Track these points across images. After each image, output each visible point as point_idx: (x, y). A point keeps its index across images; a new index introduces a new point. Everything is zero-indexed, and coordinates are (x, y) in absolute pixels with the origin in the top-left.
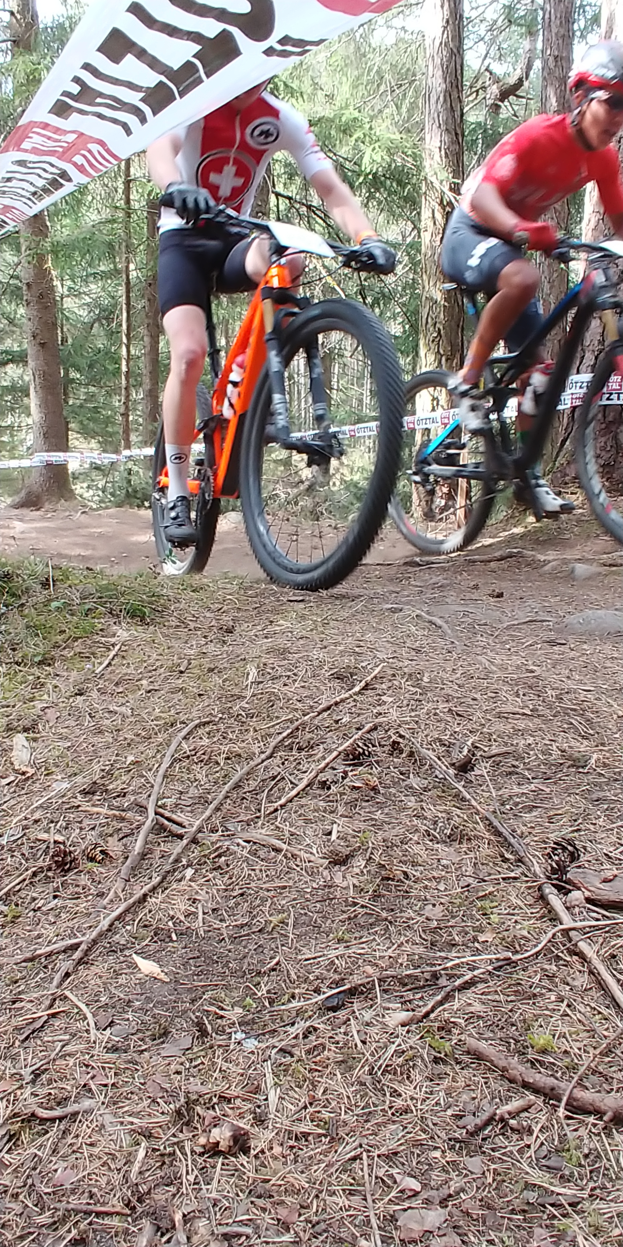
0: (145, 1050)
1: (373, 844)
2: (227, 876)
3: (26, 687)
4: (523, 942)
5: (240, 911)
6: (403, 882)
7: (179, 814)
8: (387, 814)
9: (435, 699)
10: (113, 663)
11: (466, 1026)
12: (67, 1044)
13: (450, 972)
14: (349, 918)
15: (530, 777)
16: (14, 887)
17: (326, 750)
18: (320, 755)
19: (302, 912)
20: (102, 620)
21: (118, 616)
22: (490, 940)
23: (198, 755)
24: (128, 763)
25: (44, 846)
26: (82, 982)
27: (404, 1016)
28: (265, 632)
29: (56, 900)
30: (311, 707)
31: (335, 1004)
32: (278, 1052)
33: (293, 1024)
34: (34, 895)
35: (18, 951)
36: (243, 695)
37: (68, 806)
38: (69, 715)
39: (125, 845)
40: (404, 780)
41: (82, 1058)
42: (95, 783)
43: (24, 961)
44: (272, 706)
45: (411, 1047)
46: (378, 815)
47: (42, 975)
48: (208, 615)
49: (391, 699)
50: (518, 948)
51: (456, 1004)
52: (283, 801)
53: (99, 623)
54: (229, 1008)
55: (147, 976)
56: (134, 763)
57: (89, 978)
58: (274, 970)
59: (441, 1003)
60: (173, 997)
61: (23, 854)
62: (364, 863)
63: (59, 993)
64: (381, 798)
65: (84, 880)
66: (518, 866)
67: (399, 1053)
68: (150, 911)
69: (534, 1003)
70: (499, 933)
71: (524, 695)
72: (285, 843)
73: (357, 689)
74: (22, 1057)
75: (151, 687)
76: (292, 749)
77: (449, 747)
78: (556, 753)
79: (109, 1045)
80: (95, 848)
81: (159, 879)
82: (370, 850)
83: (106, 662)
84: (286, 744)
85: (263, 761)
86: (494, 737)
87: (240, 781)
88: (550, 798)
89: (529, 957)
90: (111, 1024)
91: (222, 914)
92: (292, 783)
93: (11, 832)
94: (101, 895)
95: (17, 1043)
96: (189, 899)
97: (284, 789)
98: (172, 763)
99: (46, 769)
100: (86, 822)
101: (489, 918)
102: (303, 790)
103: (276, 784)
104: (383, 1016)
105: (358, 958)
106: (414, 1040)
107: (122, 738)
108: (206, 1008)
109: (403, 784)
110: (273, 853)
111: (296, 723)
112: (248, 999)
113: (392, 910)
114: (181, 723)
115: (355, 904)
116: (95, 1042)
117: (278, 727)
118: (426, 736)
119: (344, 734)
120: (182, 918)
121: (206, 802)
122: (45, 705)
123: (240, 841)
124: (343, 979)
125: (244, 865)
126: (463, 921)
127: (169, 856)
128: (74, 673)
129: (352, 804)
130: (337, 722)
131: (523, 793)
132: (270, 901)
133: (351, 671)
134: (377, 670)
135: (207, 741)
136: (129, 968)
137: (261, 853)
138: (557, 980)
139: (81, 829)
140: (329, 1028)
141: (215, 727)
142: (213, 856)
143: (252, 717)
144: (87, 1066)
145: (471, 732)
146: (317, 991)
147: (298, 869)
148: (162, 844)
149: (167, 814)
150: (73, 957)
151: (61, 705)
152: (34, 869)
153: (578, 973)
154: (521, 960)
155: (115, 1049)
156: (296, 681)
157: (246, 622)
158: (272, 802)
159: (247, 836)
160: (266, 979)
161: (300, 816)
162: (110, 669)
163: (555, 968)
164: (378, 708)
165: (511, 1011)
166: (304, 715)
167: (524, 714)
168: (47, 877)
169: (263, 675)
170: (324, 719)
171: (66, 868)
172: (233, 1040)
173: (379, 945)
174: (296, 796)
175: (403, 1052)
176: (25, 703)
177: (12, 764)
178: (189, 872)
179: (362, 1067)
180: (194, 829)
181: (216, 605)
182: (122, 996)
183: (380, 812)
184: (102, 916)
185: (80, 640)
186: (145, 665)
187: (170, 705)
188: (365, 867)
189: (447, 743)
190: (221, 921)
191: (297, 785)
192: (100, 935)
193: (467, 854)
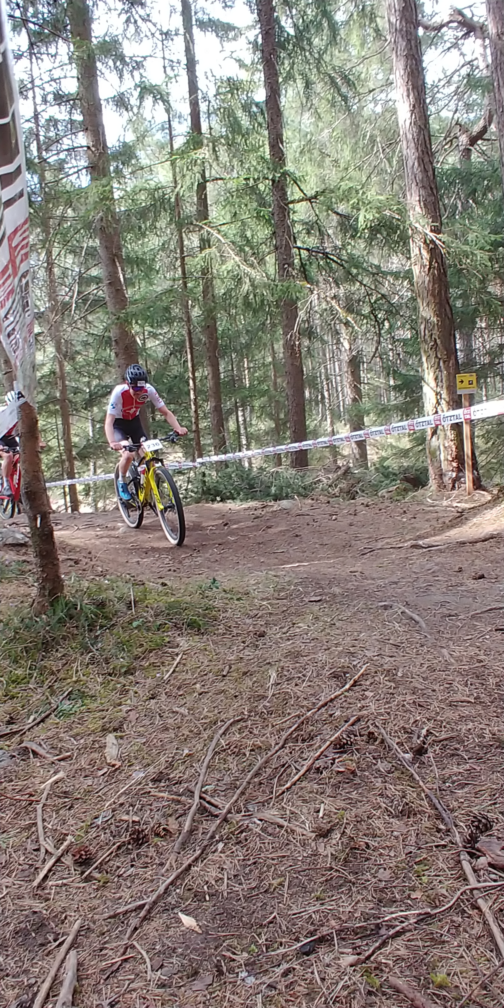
0: (182, 986)
1: (347, 819)
2: (245, 849)
3: (116, 693)
4: (442, 898)
5: (252, 876)
6: (365, 851)
7: (216, 798)
8: (360, 794)
9: (404, 692)
10: (177, 669)
11: (394, 966)
12: (133, 982)
13: (389, 923)
14: (326, 880)
15: (466, 757)
16: (105, 858)
17: (322, 739)
18: (318, 745)
19: (295, 876)
20: (170, 633)
21: (181, 629)
22: (419, 897)
23: (232, 748)
24: (184, 755)
25: (125, 826)
26: (145, 935)
27: (352, 958)
28: (288, 634)
29: (132, 869)
30: (314, 703)
31: (307, 950)
32: (267, 987)
33: (279, 965)
34: (118, 864)
35: (106, 910)
36: (266, 695)
37: (142, 792)
38: (145, 716)
39: (180, 823)
40: (375, 764)
41: (141, 993)
42: (161, 773)
43: (110, 917)
44: (287, 703)
45: (355, 983)
46: (354, 795)
47: (120, 929)
48: (248, 621)
49: (372, 694)
50: (438, 904)
51: (388, 949)
52: (288, 785)
53: (167, 636)
54: (239, 953)
55: (188, 928)
56: (188, 755)
57: (150, 931)
58: (271, 922)
59: (379, 948)
60: (203, 945)
61: (112, 832)
62: (339, 836)
63: (130, 943)
64: (357, 781)
65: (152, 852)
66: (448, 835)
67: (345, 987)
68: (193, 878)
69: (442, 948)
70: (426, 891)
71: (471, 684)
72: (286, 821)
73: (347, 686)
74: (104, 992)
75: (202, 690)
76: (297, 740)
77: (411, 733)
78: (488, 736)
79: (159, 983)
80: (159, 826)
81: (200, 851)
82: (344, 826)
83: (172, 670)
84: (294, 736)
85: (277, 752)
86: (444, 724)
87: (260, 769)
88: (480, 776)
89: (445, 910)
90: (162, 966)
91: (240, 879)
92: (296, 769)
93: (104, 814)
94: (162, 864)
95: (102, 981)
96: (219, 868)
97: (291, 774)
98: (214, 755)
99: (129, 762)
100: (155, 804)
101: (420, 879)
102: (303, 775)
103: (285, 771)
104: (339, 959)
105: (328, 913)
106: (357, 977)
107: (181, 734)
108: (224, 953)
109: (374, 768)
110: (278, 829)
111: (302, 718)
112: (252, 946)
113: (357, 873)
114: (221, 721)
115: (331, 869)
116: (150, 981)
117: (288, 722)
118: (394, 725)
119: (337, 727)
120: (213, 883)
121: (235, 787)
122: (129, 708)
123: (255, 820)
124: (316, 930)
125: (258, 839)
126: (404, 882)
127: (208, 832)
128: (149, 681)
129: (336, 786)
130: (331, 715)
131: (460, 773)
132: (273, 868)
133: (345, 670)
134: (364, 667)
135: (238, 736)
136: (176, 922)
137: (270, 830)
138: (461, 929)
139: (151, 810)
140: (302, 968)
141: (244, 724)
142: (236, 833)
143: (271, 714)
144: (144, 998)
145: (428, 720)
146: (297, 940)
147: (295, 841)
148: (204, 822)
149: (208, 798)
150: (140, 915)
151: (140, 708)
152: (118, 844)
153: (476, 923)
154: (439, 913)
155: (163, 986)
156: (304, 681)
157: (276, 625)
158: (281, 785)
159: (260, 816)
160: (265, 930)
161: (300, 797)
162: (174, 675)
163: (460, 920)
164: (362, 702)
165: (426, 954)
166: (308, 711)
167: (469, 702)
168: (128, 849)
169: (281, 677)
170: (322, 714)
171: (140, 842)
172: (239, 978)
173: (343, 902)
174: (298, 780)
175: (348, 987)
176: (115, 707)
177: (105, 758)
178: (221, 846)
179: (321, 998)
180: (225, 811)
181: (254, 612)
182: (170, 945)
183: (355, 792)
184: (161, 882)
185: (154, 651)
186: (199, 670)
187: (215, 705)
188: (340, 839)
189: (410, 731)
190: (239, 884)
191: (300, 771)
192: (159, 897)
193: (413, 826)
